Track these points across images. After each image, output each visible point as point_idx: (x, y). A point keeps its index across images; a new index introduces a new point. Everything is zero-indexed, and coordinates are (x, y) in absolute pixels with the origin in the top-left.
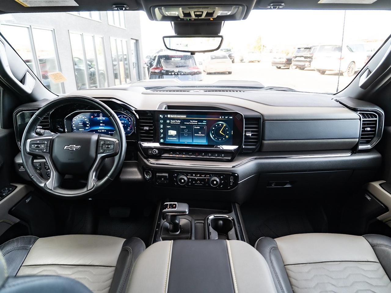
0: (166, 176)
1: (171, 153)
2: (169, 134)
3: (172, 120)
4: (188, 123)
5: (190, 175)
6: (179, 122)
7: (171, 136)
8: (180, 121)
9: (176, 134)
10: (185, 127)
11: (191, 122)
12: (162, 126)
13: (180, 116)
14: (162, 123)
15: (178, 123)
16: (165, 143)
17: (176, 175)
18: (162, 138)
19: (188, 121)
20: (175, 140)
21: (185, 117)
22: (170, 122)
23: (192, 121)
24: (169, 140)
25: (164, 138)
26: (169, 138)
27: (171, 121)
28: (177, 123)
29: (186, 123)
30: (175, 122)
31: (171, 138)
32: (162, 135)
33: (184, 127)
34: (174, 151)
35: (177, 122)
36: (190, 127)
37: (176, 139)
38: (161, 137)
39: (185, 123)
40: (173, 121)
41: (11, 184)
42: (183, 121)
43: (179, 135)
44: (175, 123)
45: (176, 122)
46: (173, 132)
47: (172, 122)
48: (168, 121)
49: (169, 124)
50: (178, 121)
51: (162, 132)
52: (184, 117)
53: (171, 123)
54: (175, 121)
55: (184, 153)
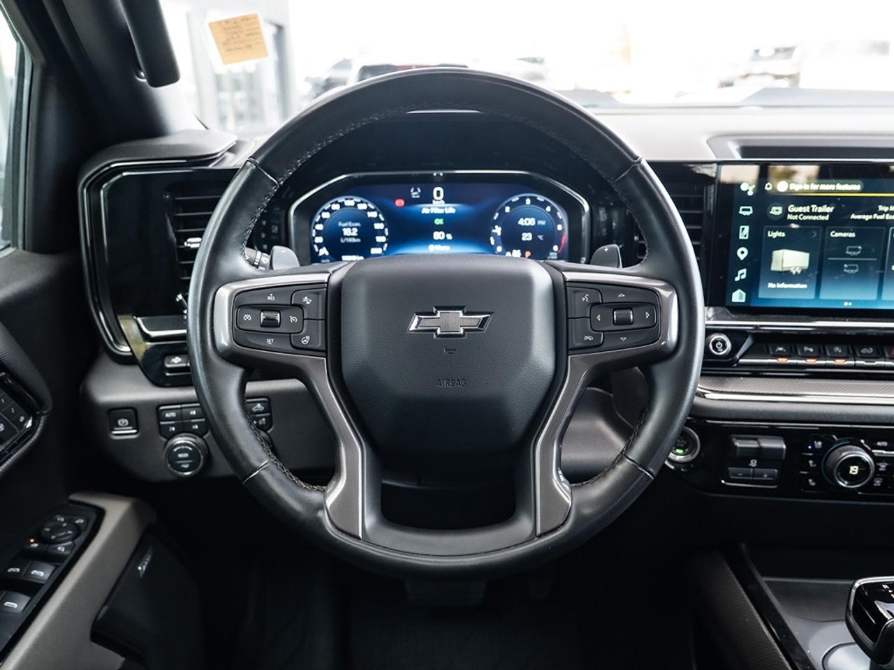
0: (781, 450)
1: (780, 349)
2: (773, 268)
3: (797, 205)
4: (867, 217)
5: (885, 444)
6: (824, 214)
7: (786, 276)
8: (830, 209)
9: (806, 264)
10: (852, 235)
11: (882, 213)
12: (744, 233)
13: (832, 187)
14: (746, 221)
15: (822, 218)
16: (754, 304)
17: (819, 444)
18: (742, 285)
19: (870, 205)
20: (800, 293)
21: (858, 187)
22: (786, 212)
23: (886, 209)
24: (773, 291)
25: (750, 286)
26: (771, 285)
27: (792, 208)
28: (815, 218)
29: (859, 217)
30: (806, 214)
31: (783, 285)
32: (744, 271)
33: (845, 235)
34: (793, 342)
35: (817, 214)
36: (873, 234)
37: (805, 286)
38: (737, 279)
39: (853, 216)
40: (800, 209)
41: (74, 497)
42: (844, 205)
43: (819, 272)
44: (805, 218)
45: (811, 213)
46: (792, 260)
47: (794, 214)
48: (774, 208)
49: (782, 222)
50: (821, 210)
51: (742, 257)
52: (852, 188)
53: (790, 217)
54: (807, 209)
55: (837, 349)
